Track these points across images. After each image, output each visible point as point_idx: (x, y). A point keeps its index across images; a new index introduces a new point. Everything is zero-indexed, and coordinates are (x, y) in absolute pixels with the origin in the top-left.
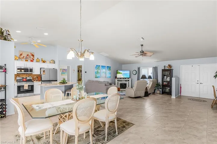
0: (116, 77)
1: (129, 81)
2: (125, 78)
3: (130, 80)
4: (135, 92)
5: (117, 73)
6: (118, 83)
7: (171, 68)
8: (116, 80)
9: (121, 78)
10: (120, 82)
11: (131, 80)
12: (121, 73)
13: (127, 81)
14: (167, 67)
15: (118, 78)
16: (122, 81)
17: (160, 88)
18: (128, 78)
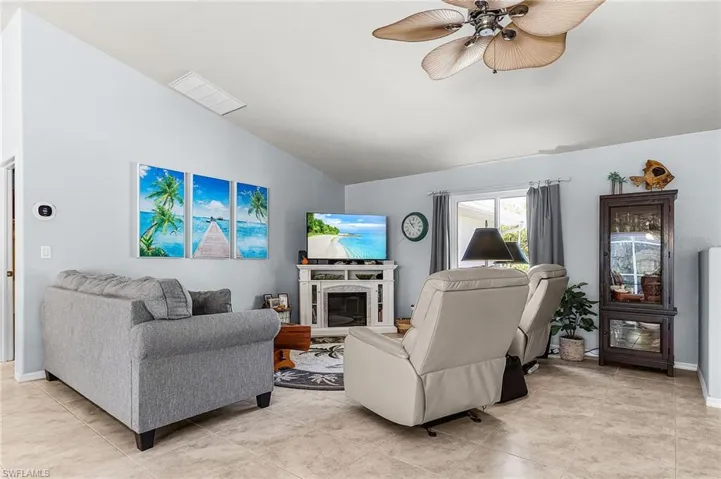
0: (302, 255)
1: (380, 277)
2: (360, 262)
3: (388, 270)
4: (422, 383)
5: (309, 229)
6: (314, 288)
7: (666, 182)
8: (305, 272)
9: (332, 262)
10: (325, 287)
11: (396, 272)
12: (335, 231)
13: (368, 278)
14: (634, 179)
15: (317, 261)
16: (340, 277)
17: (589, 325)
18: (378, 262)
